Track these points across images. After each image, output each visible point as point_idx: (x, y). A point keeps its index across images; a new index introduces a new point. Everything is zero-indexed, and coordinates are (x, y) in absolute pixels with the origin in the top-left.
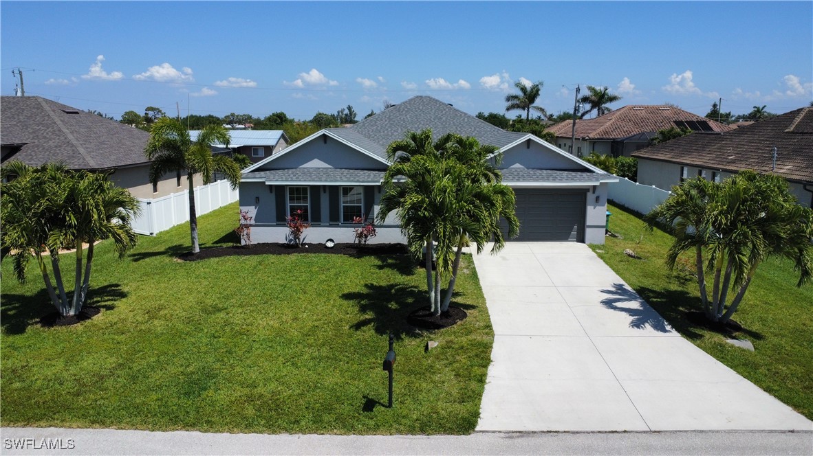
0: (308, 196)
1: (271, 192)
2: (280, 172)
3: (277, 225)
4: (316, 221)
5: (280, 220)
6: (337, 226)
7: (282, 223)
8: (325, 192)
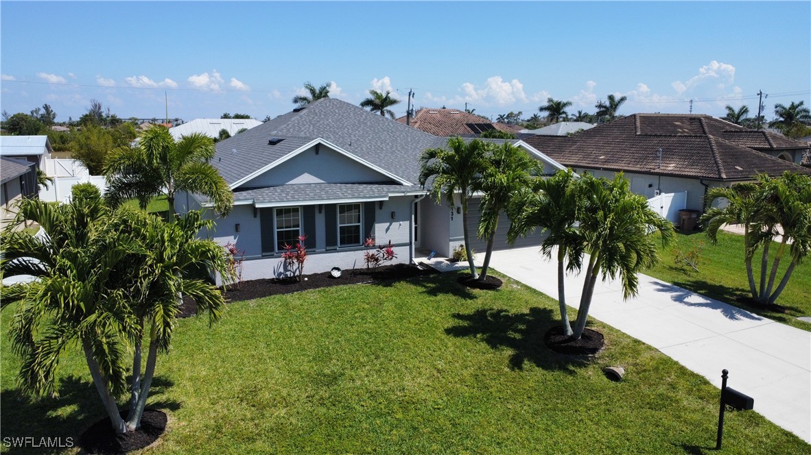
0: (300, 218)
1: (255, 216)
2: (266, 191)
3: (264, 257)
4: (311, 246)
5: (267, 250)
6: (335, 251)
7: (270, 254)
8: (320, 212)
